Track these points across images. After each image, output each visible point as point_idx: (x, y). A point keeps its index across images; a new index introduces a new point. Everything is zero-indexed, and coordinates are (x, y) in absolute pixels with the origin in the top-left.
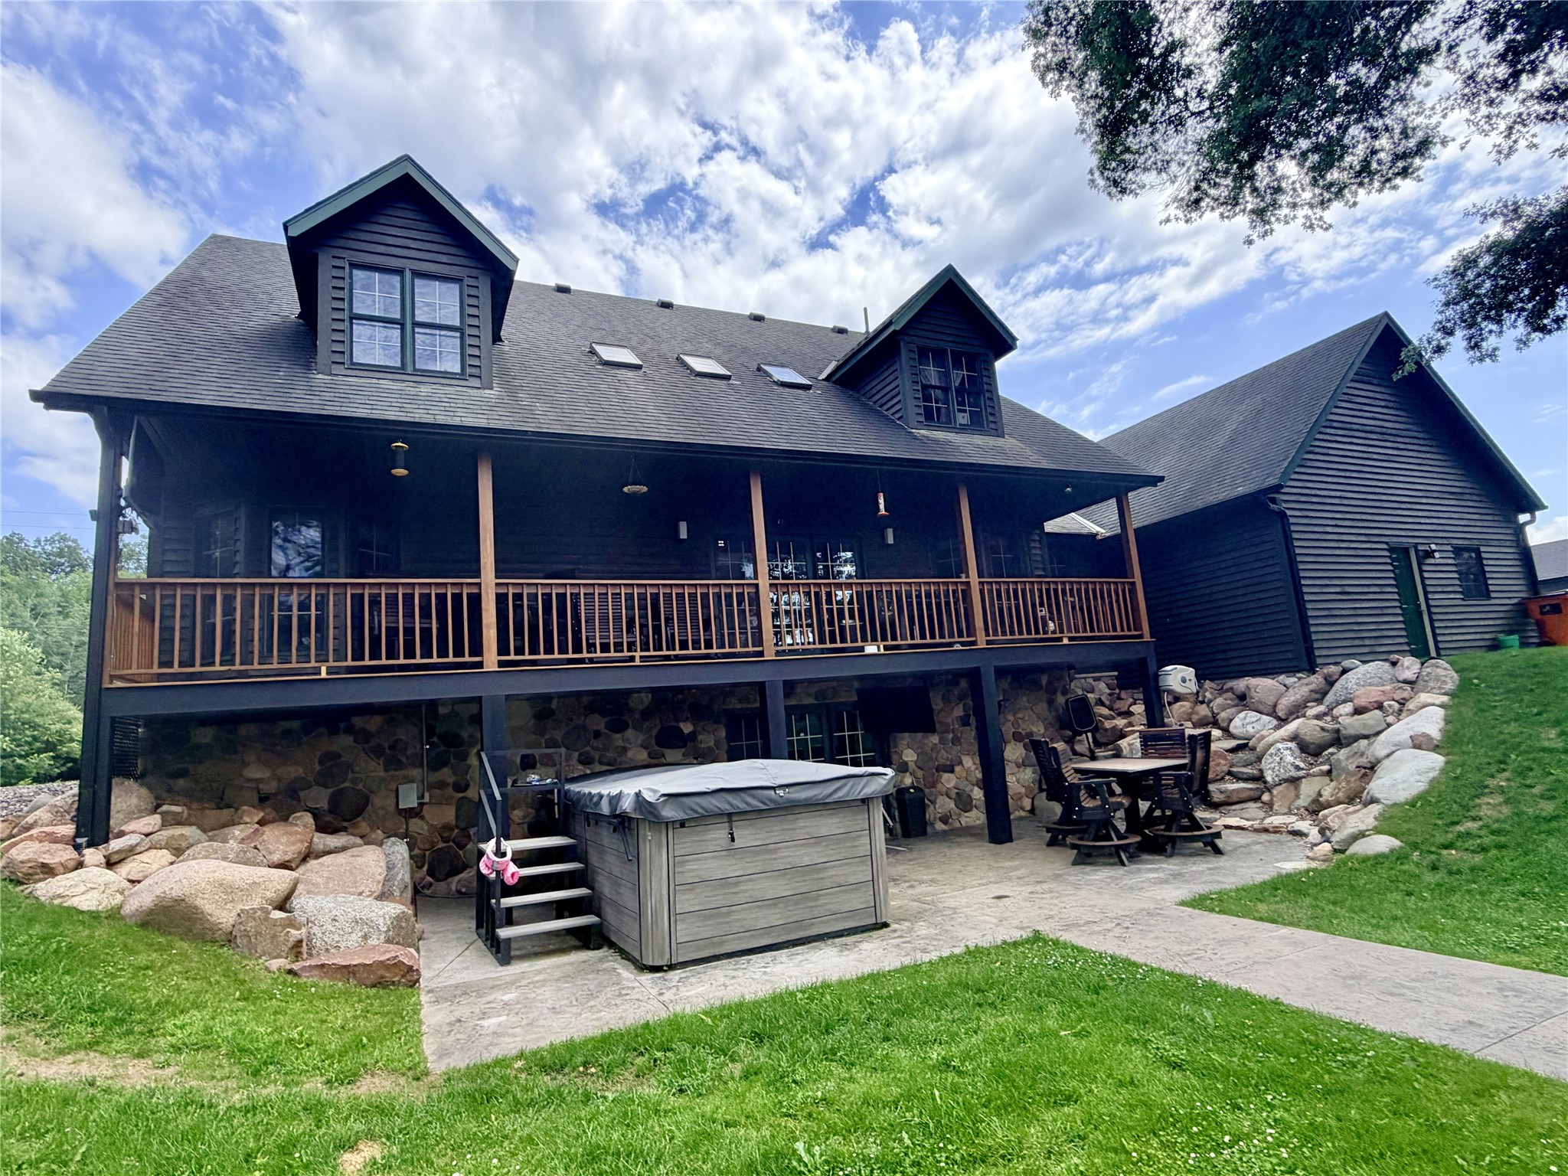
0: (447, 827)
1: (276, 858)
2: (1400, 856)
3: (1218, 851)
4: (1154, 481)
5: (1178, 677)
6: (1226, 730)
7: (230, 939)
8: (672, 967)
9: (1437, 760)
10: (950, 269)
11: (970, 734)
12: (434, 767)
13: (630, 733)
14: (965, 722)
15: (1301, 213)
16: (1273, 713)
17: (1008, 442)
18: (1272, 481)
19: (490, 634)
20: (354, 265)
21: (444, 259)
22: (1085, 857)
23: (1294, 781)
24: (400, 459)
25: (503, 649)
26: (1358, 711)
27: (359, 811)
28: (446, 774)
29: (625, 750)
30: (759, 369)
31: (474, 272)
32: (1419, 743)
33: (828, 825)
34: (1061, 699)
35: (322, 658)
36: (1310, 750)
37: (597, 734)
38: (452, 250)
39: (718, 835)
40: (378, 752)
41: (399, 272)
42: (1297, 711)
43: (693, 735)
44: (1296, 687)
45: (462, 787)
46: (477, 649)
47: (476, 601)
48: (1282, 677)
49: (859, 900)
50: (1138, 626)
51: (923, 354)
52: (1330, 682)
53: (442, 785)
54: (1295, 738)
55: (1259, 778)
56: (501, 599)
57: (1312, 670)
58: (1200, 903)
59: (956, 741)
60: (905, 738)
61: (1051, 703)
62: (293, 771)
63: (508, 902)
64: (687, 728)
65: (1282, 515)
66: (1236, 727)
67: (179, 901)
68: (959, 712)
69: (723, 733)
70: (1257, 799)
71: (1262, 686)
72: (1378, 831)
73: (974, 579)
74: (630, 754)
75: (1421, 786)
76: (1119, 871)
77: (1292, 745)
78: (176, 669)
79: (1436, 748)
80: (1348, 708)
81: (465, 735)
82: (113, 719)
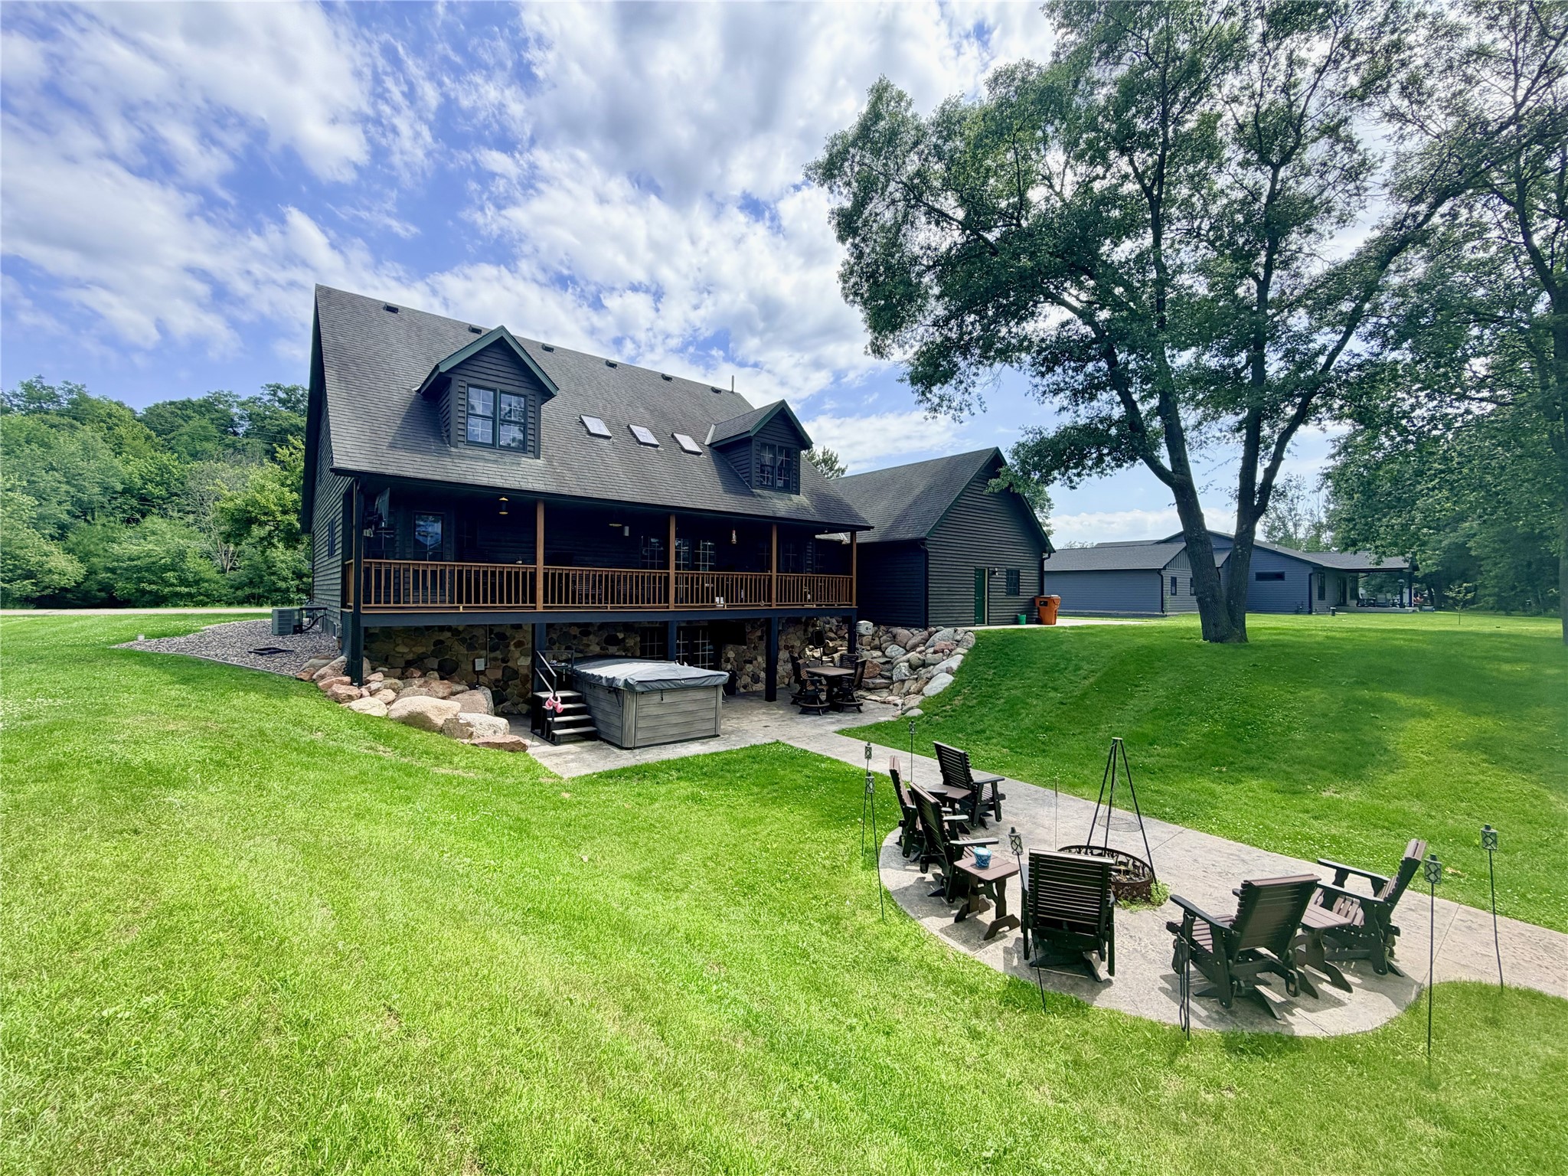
0: (497, 680)
1: (440, 695)
2: (920, 717)
3: (860, 711)
4: (868, 528)
5: (865, 626)
6: (884, 653)
7: (441, 731)
8: (635, 748)
9: (950, 678)
10: (783, 402)
11: (762, 645)
12: (493, 649)
13: (591, 637)
14: (761, 638)
15: (952, 412)
16: (904, 648)
17: (801, 499)
18: (923, 535)
19: (540, 593)
20: (470, 385)
21: (517, 383)
22: (805, 711)
23: (903, 681)
24: (504, 507)
25: (546, 601)
26: (935, 652)
27: (454, 670)
28: (498, 654)
29: (588, 645)
30: (673, 436)
31: (533, 392)
32: (949, 671)
33: (700, 695)
34: (811, 629)
35: (460, 601)
36: (913, 668)
37: (575, 637)
38: (521, 379)
39: (656, 698)
40: (463, 641)
41: (494, 390)
42: (913, 648)
43: (623, 639)
44: (918, 635)
45: (505, 660)
46: (533, 600)
47: (533, 576)
48: (913, 630)
49: (710, 725)
50: (851, 600)
51: (764, 445)
52: (930, 635)
53: (495, 659)
54: (908, 661)
55: (891, 678)
56: (546, 575)
57: (926, 629)
58: (841, 732)
59: (755, 648)
60: (730, 647)
61: (805, 631)
62: (420, 650)
63: (557, 719)
64: (621, 636)
65: (927, 552)
66: (888, 652)
67: (419, 714)
68: (759, 633)
69: (638, 639)
70: (888, 688)
71: (902, 632)
72: (918, 707)
73: (774, 573)
74: (591, 648)
75: (940, 690)
76: (818, 718)
77: (906, 664)
78: (392, 605)
79: (953, 674)
80: (931, 650)
81: (508, 634)
82: (366, 629)
